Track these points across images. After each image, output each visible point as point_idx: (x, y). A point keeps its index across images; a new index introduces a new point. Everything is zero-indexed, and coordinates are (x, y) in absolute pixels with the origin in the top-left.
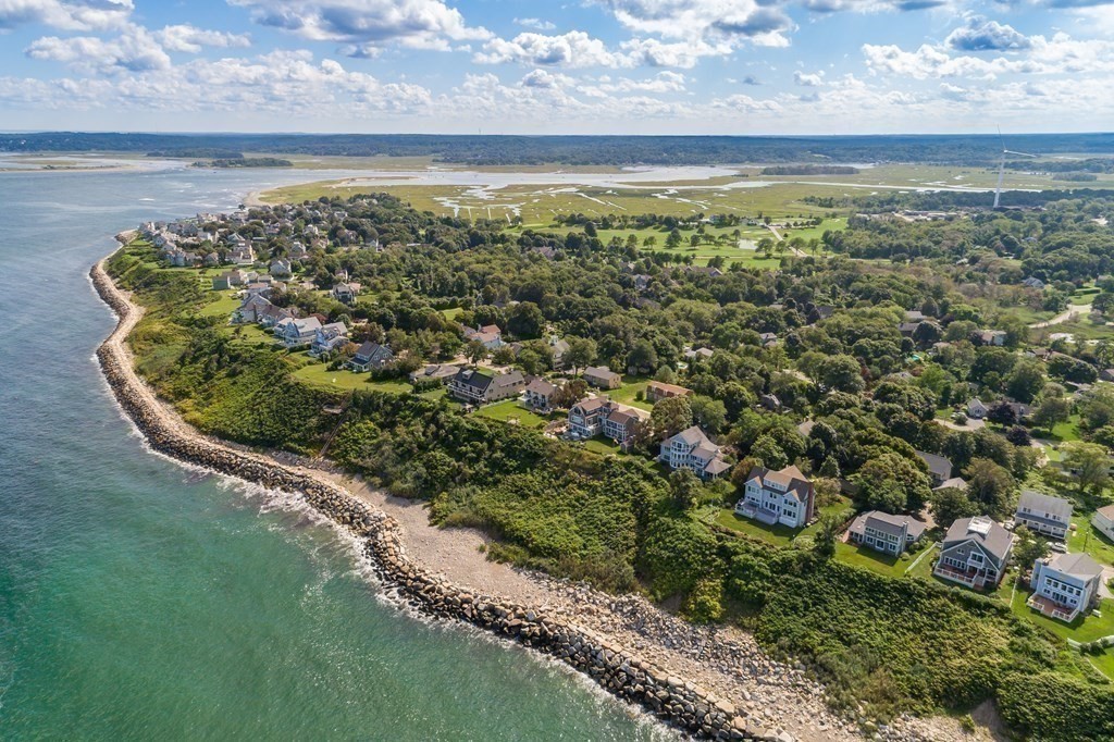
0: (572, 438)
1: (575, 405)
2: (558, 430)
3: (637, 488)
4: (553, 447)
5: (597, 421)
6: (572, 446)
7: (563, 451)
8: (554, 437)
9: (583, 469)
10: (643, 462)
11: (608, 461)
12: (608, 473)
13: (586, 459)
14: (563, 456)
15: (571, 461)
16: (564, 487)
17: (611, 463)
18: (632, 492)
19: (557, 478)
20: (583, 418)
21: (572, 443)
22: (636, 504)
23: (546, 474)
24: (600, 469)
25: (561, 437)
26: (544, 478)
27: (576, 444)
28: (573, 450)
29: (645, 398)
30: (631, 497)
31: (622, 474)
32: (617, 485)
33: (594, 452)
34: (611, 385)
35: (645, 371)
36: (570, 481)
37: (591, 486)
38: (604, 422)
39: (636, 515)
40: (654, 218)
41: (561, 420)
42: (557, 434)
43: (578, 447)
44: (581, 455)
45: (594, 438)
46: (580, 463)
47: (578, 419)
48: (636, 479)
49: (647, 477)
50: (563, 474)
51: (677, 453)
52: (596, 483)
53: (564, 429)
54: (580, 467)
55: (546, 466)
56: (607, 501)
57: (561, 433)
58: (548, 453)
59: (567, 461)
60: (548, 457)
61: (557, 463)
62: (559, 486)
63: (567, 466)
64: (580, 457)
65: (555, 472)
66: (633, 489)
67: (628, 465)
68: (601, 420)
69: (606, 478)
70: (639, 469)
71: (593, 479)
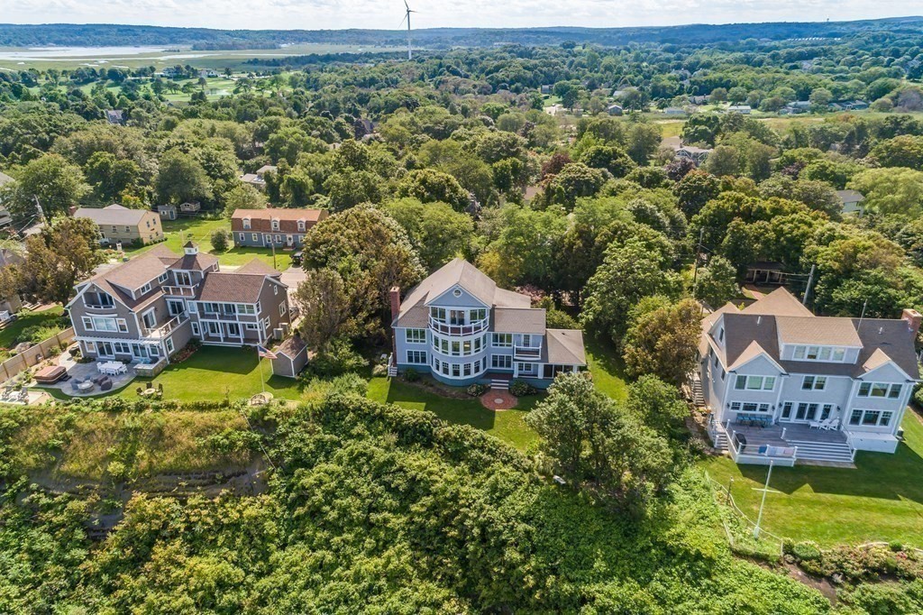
0: (105, 384)
1: (83, 285)
2: (46, 370)
3: (400, 483)
4: (46, 433)
5: (172, 312)
6: (118, 410)
7: (88, 436)
8: (37, 399)
9: (187, 474)
10: (361, 390)
11: (261, 421)
12: (277, 461)
13: (185, 438)
14: (99, 450)
15: (130, 460)
16: (135, 564)
17: (272, 425)
18: (389, 501)
19: (95, 538)
20: (120, 313)
21: (112, 400)
22: (426, 541)
23: (44, 542)
24: (246, 454)
25: (66, 388)
26: (38, 558)
27: (129, 397)
28: (126, 420)
29: (231, 244)
30: (397, 522)
31: (325, 450)
32: (330, 495)
33: (200, 408)
34: (145, 235)
35: (194, 207)
36: (154, 535)
37: (235, 526)
38: (191, 307)
39: (449, 581)
40: (94, 72)
41: (47, 335)
42: (44, 383)
43: (140, 408)
44: (160, 432)
45: (175, 363)
46: (169, 459)
47: (106, 322)
48: (382, 457)
49: (413, 436)
50: (113, 513)
51: (451, 339)
52: (251, 508)
53: (65, 361)
54: (170, 472)
55: (34, 508)
56: (320, 567)
57: (63, 376)
58: (30, 460)
59: (116, 467)
60: (33, 473)
61: (77, 485)
62: (112, 568)
63: (122, 485)
64: (159, 438)
65: (78, 520)
66: (394, 491)
67: (330, 415)
68: (178, 308)
69: (275, 480)
70: (373, 419)
71: (235, 497)
